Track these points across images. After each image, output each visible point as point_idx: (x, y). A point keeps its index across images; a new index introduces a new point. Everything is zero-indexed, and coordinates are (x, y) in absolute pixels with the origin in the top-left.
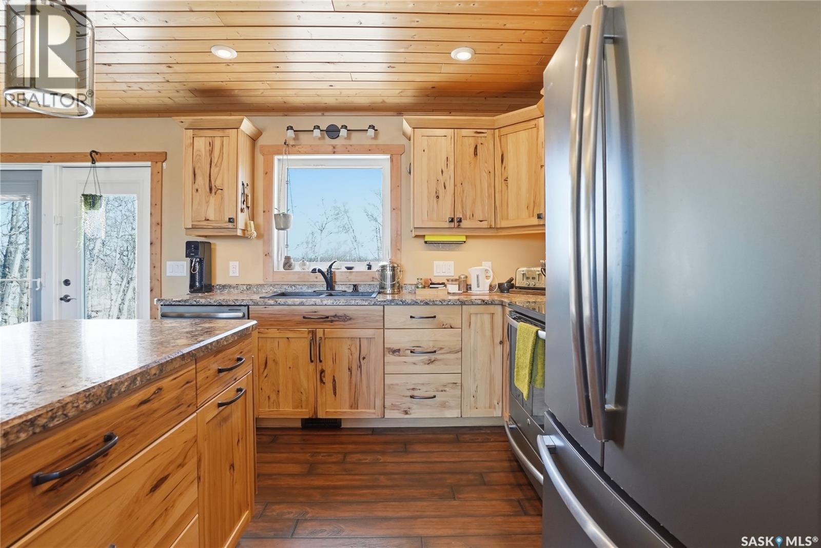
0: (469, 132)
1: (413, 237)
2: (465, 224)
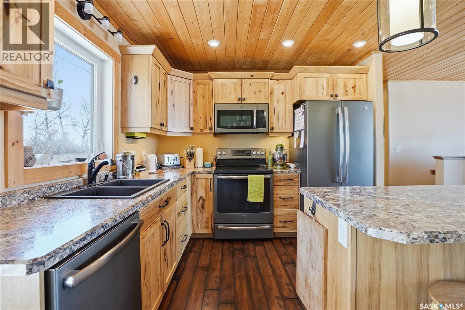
1: (122, 132)
2: (163, 128)
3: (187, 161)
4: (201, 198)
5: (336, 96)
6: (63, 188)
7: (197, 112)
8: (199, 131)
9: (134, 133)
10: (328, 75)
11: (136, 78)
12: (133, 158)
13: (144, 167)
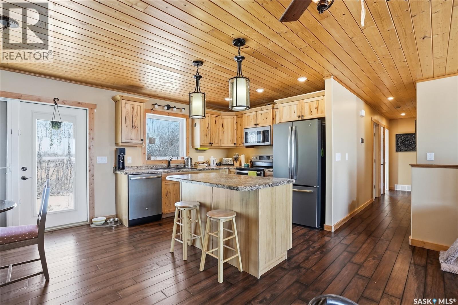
0: (214, 116)
1: (192, 148)
2: (213, 145)
5: (303, 116)
7: (238, 134)
8: (238, 145)
9: (198, 148)
10: (297, 102)
11: (195, 124)
12: (191, 159)
13: (204, 164)
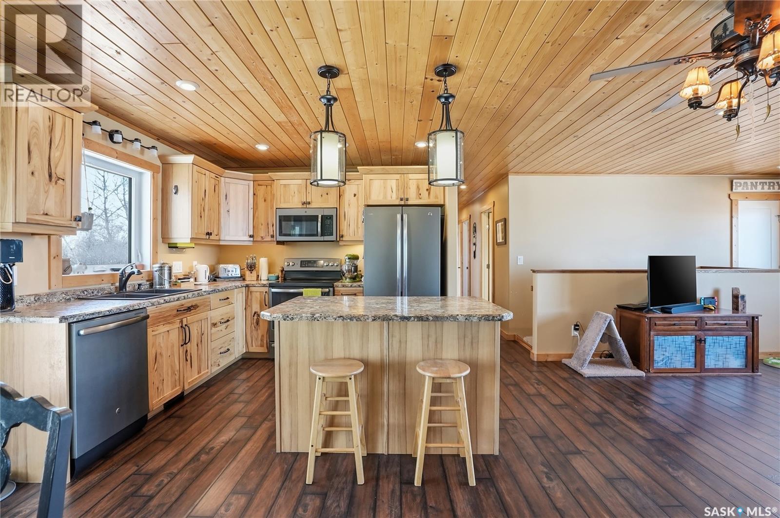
0: (213, 175)
1: (163, 242)
2: (211, 237)
3: (248, 273)
4: (255, 313)
5: (407, 200)
6: (95, 293)
7: (257, 218)
8: (259, 239)
9: (176, 243)
10: (398, 176)
11: (176, 187)
12: (170, 269)
13: (189, 279)
